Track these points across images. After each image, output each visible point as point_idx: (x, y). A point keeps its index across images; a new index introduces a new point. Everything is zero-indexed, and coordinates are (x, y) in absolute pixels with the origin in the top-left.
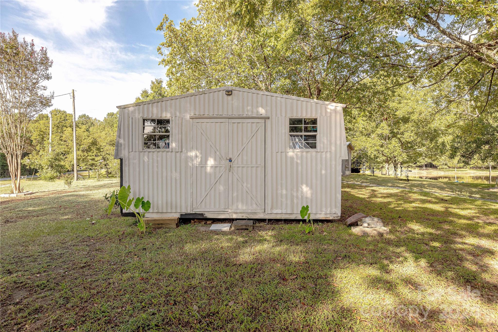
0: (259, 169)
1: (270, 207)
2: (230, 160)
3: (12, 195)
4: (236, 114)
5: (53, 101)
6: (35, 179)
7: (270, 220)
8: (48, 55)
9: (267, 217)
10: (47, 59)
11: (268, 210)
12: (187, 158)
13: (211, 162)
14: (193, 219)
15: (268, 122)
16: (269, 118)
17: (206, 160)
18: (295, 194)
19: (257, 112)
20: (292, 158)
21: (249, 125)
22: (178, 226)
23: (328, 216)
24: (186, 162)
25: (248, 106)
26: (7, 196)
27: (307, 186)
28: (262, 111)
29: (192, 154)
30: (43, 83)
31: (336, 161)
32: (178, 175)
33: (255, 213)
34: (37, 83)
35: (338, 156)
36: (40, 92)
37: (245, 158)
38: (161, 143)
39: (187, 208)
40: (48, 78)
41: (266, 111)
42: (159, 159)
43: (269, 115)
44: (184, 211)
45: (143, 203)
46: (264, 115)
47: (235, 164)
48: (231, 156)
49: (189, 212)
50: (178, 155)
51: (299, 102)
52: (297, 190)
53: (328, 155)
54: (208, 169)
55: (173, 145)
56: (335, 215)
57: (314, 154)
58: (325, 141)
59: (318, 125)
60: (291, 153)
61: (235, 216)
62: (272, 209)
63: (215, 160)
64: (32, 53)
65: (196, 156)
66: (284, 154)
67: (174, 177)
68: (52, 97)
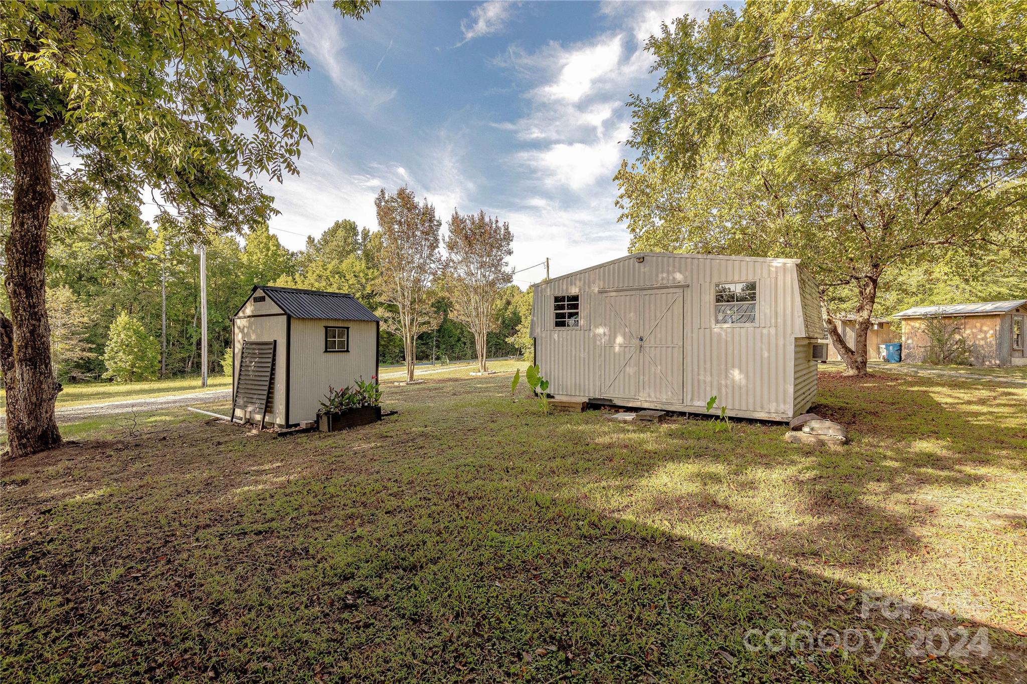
0: (676, 350)
1: (689, 397)
2: (641, 339)
3: (479, 374)
4: (648, 284)
5: (514, 277)
6: (518, 360)
7: (690, 414)
8: (510, 229)
9: (687, 410)
10: (509, 233)
11: (688, 401)
12: (595, 335)
13: (619, 340)
14: (604, 405)
15: (688, 292)
16: (688, 286)
17: (615, 338)
18: (723, 382)
19: (674, 279)
20: (719, 335)
21: (664, 296)
22: (583, 409)
23: (774, 415)
24: (595, 342)
25: (662, 272)
26: (474, 374)
27: (741, 371)
28: (679, 276)
29: (600, 331)
30: (507, 259)
31: (784, 338)
32: (586, 354)
33: (672, 404)
34: (501, 259)
35: (789, 331)
36: (504, 269)
37: (659, 335)
38: (571, 321)
39: (595, 392)
40: (510, 253)
41: (686, 278)
42: (569, 337)
43: (689, 282)
44: (592, 396)
45: (542, 382)
46: (682, 283)
47: (646, 344)
48: (641, 334)
49: (597, 397)
50: (587, 333)
51: (730, 262)
52: (726, 377)
53: (773, 331)
54: (617, 349)
55: (582, 322)
56: (784, 416)
57: (751, 330)
58: (768, 311)
59: (757, 291)
60: (716, 329)
61: (646, 405)
62: (692, 400)
63: (625, 338)
64: (498, 228)
65: (605, 334)
66: (708, 331)
67: (582, 356)
68: (513, 272)
